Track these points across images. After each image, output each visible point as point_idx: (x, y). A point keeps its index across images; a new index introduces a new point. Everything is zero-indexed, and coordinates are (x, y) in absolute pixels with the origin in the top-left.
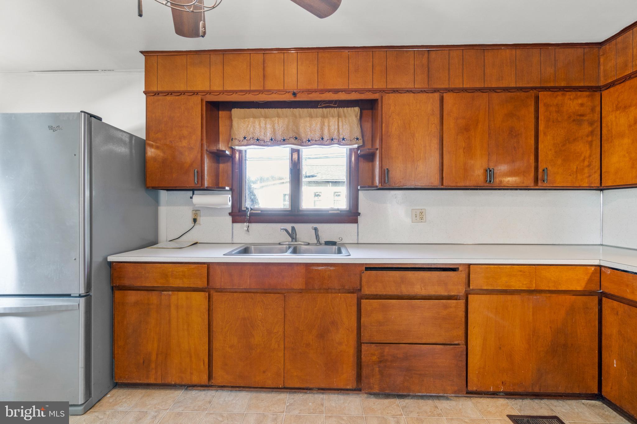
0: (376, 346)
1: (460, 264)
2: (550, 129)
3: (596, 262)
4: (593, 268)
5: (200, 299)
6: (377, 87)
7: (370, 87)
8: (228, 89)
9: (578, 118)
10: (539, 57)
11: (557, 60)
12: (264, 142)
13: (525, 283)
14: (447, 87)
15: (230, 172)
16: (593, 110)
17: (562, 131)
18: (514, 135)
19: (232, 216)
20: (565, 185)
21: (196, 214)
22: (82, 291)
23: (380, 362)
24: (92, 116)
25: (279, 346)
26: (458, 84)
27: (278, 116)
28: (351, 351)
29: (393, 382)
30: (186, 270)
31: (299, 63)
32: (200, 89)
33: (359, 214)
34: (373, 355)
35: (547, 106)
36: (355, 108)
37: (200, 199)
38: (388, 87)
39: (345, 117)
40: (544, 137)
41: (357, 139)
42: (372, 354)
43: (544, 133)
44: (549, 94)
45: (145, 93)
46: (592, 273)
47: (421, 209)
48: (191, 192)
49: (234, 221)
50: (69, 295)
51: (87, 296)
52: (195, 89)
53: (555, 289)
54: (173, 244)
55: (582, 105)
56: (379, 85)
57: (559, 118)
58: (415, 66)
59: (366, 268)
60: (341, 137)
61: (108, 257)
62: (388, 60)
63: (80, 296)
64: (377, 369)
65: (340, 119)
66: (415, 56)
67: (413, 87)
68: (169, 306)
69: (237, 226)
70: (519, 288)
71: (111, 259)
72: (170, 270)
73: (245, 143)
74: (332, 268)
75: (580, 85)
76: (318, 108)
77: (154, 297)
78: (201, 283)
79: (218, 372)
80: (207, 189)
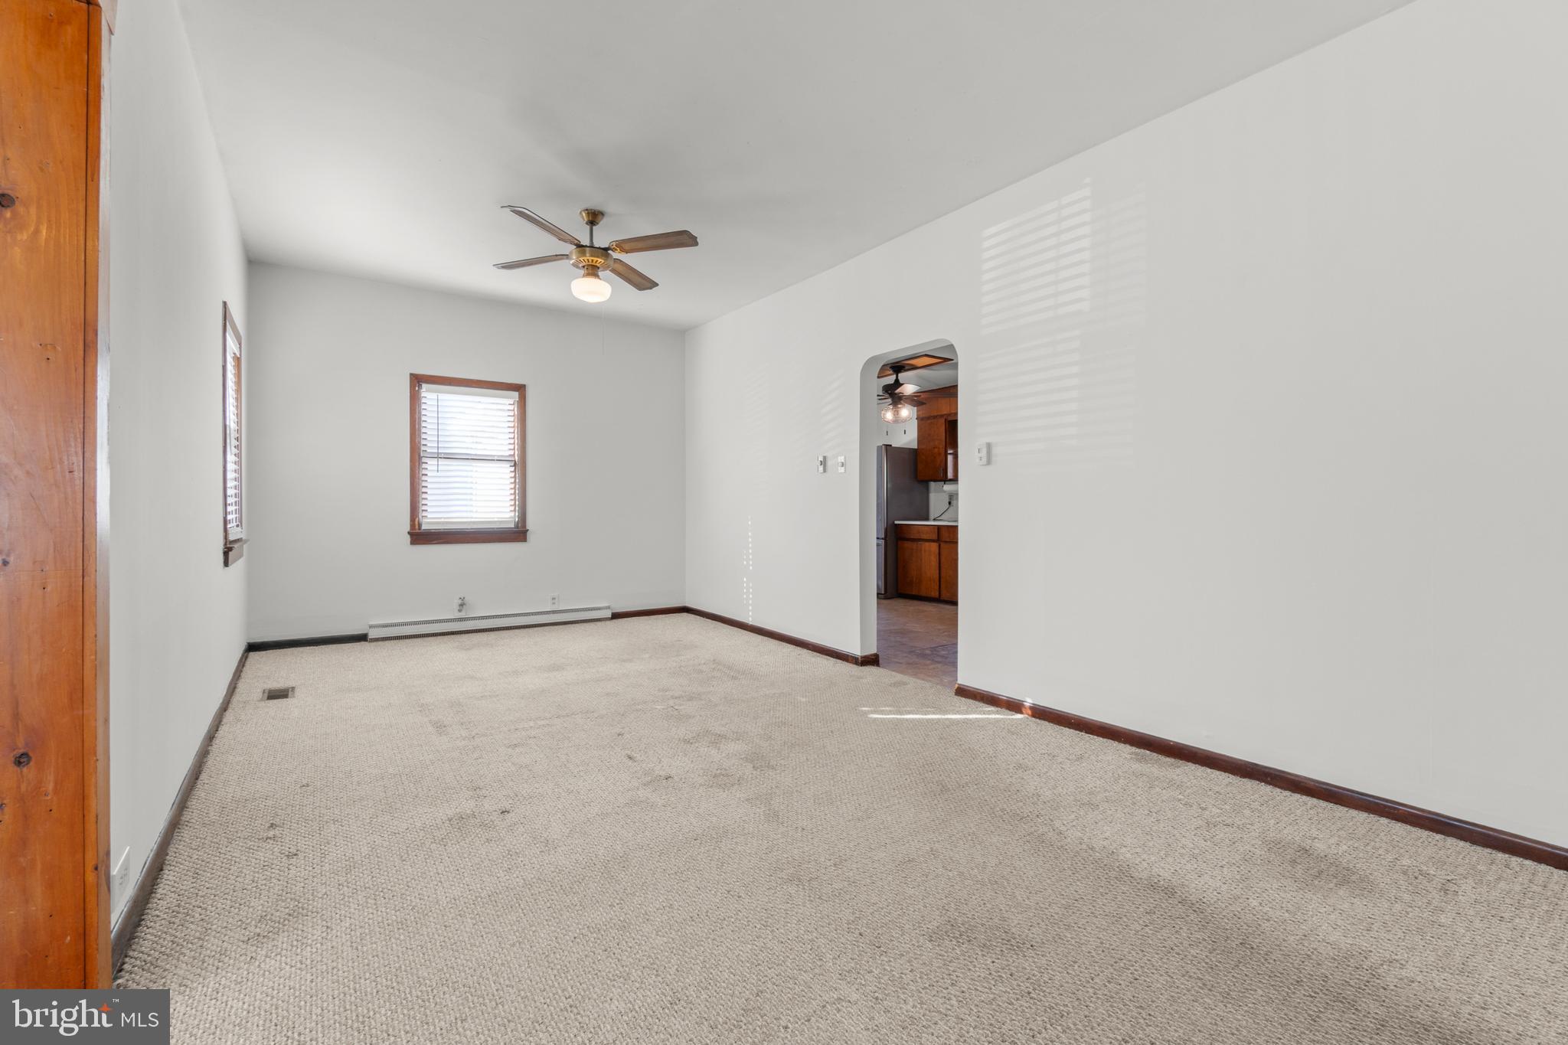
21: (950, 499)
22: (883, 536)
24: (887, 445)
37: (948, 488)
45: (917, 419)
48: (942, 482)
68: (921, 550)
71: (896, 522)
77: (914, 545)
78: (935, 537)
79: (944, 592)
80: (950, 480)
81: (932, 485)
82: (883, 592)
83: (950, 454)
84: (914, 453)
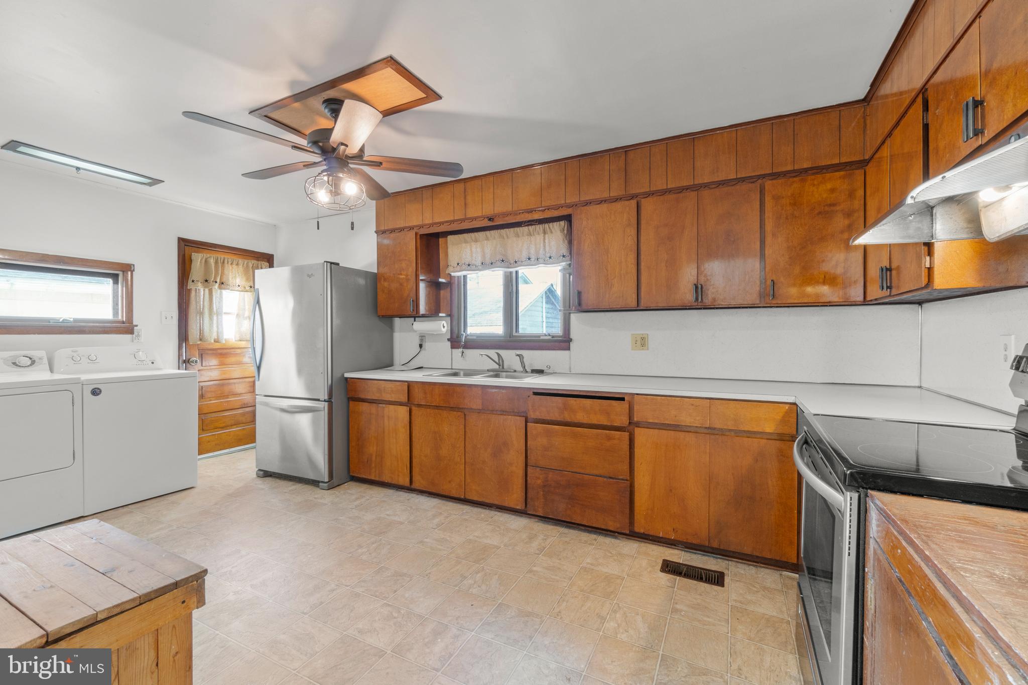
0: (541, 470)
1: (626, 394)
2: (782, 228)
3: (791, 400)
4: (787, 407)
5: (403, 411)
6: (569, 201)
7: (563, 202)
8: (437, 221)
9: (827, 208)
10: (770, 135)
11: (798, 134)
12: (476, 266)
13: (697, 418)
14: (648, 190)
15: (449, 298)
16: (851, 195)
17: (801, 229)
18: (732, 239)
19: (451, 342)
20: (806, 301)
21: (422, 340)
22: (326, 398)
23: (544, 486)
24: (331, 263)
25: (461, 460)
26: (660, 185)
27: (487, 239)
28: (520, 472)
29: (556, 508)
30: (393, 386)
31: (496, 187)
32: (415, 224)
33: (571, 340)
34: (538, 478)
35: (777, 198)
36: (561, 222)
37: (421, 326)
38: (581, 200)
39: (552, 232)
40: (774, 239)
41: (564, 256)
42: (536, 477)
43: (773, 235)
44: (780, 182)
45: (376, 232)
46: (786, 412)
47: (643, 334)
48: (413, 319)
49: (453, 347)
50: (318, 400)
51: (329, 401)
52: (411, 224)
53: (736, 429)
54: (403, 368)
55: (833, 190)
56: (574, 199)
57: (795, 212)
58: (611, 171)
59: (533, 392)
60: (548, 255)
61: (345, 374)
62: (581, 170)
63: (325, 401)
64: (542, 493)
65: (547, 235)
66: (611, 160)
67: (609, 196)
68: (383, 417)
69: (455, 351)
70: (691, 424)
71: (347, 375)
72: (383, 386)
73: (459, 270)
74: (504, 391)
75: (834, 163)
76: (521, 227)
77: (373, 408)
78: (404, 398)
79: (417, 477)
80: (423, 316)
81: (397, 321)
82: (326, 480)
83: (422, 280)
84: (375, 279)
